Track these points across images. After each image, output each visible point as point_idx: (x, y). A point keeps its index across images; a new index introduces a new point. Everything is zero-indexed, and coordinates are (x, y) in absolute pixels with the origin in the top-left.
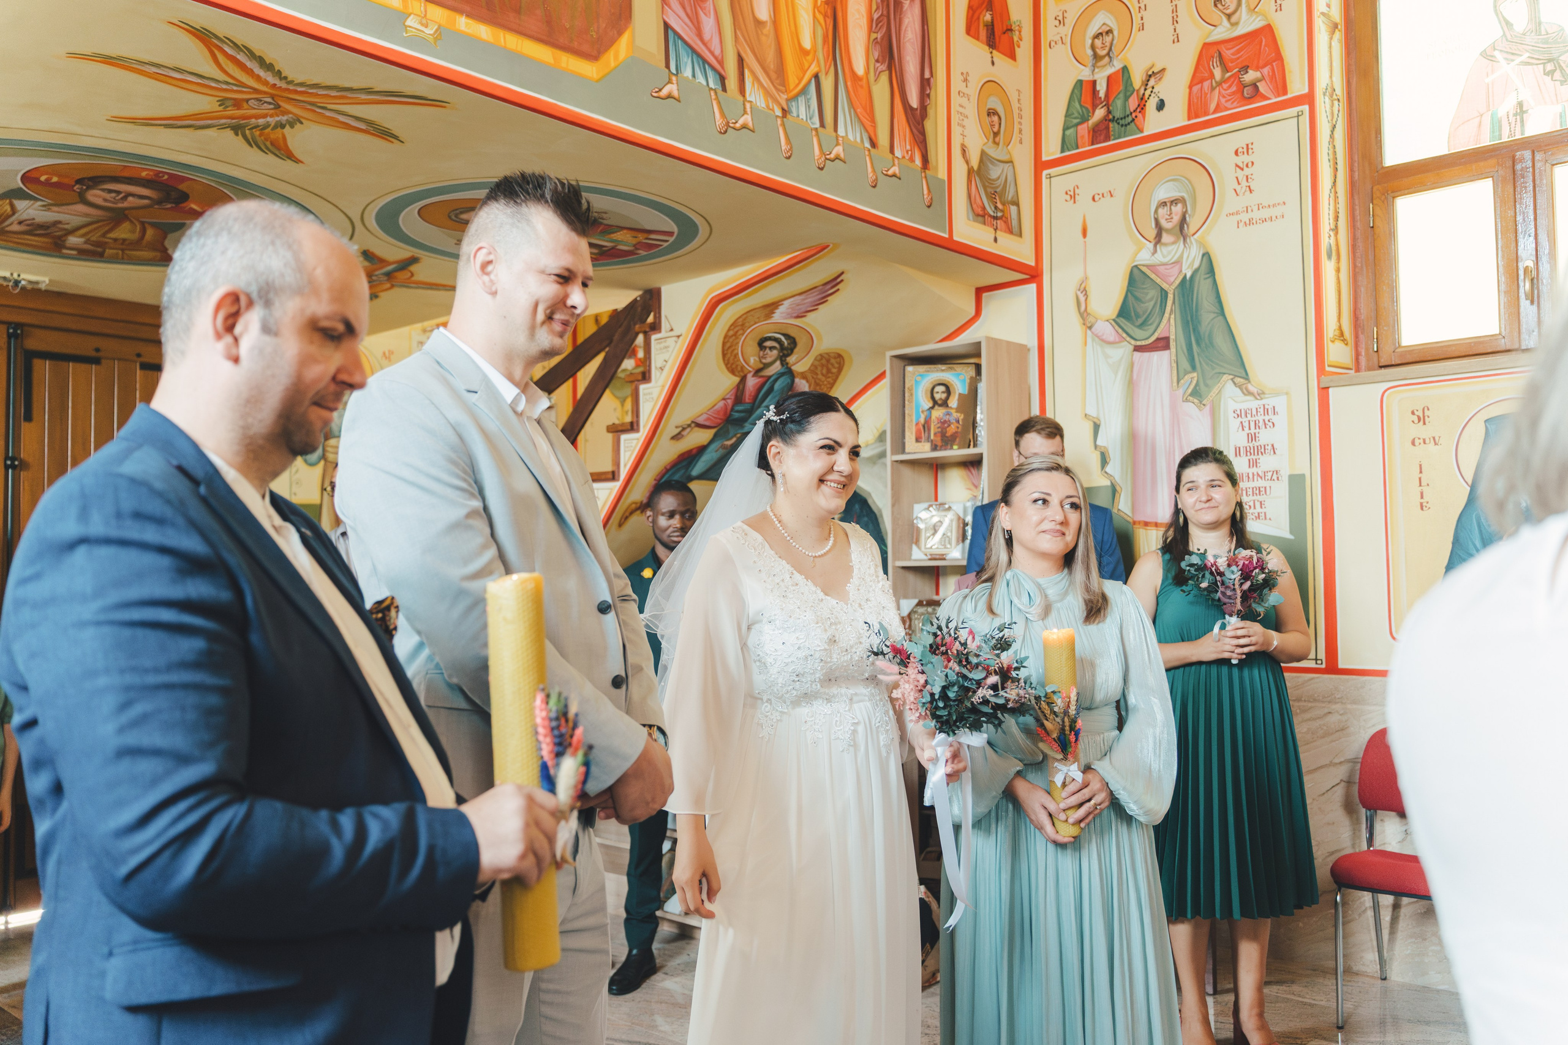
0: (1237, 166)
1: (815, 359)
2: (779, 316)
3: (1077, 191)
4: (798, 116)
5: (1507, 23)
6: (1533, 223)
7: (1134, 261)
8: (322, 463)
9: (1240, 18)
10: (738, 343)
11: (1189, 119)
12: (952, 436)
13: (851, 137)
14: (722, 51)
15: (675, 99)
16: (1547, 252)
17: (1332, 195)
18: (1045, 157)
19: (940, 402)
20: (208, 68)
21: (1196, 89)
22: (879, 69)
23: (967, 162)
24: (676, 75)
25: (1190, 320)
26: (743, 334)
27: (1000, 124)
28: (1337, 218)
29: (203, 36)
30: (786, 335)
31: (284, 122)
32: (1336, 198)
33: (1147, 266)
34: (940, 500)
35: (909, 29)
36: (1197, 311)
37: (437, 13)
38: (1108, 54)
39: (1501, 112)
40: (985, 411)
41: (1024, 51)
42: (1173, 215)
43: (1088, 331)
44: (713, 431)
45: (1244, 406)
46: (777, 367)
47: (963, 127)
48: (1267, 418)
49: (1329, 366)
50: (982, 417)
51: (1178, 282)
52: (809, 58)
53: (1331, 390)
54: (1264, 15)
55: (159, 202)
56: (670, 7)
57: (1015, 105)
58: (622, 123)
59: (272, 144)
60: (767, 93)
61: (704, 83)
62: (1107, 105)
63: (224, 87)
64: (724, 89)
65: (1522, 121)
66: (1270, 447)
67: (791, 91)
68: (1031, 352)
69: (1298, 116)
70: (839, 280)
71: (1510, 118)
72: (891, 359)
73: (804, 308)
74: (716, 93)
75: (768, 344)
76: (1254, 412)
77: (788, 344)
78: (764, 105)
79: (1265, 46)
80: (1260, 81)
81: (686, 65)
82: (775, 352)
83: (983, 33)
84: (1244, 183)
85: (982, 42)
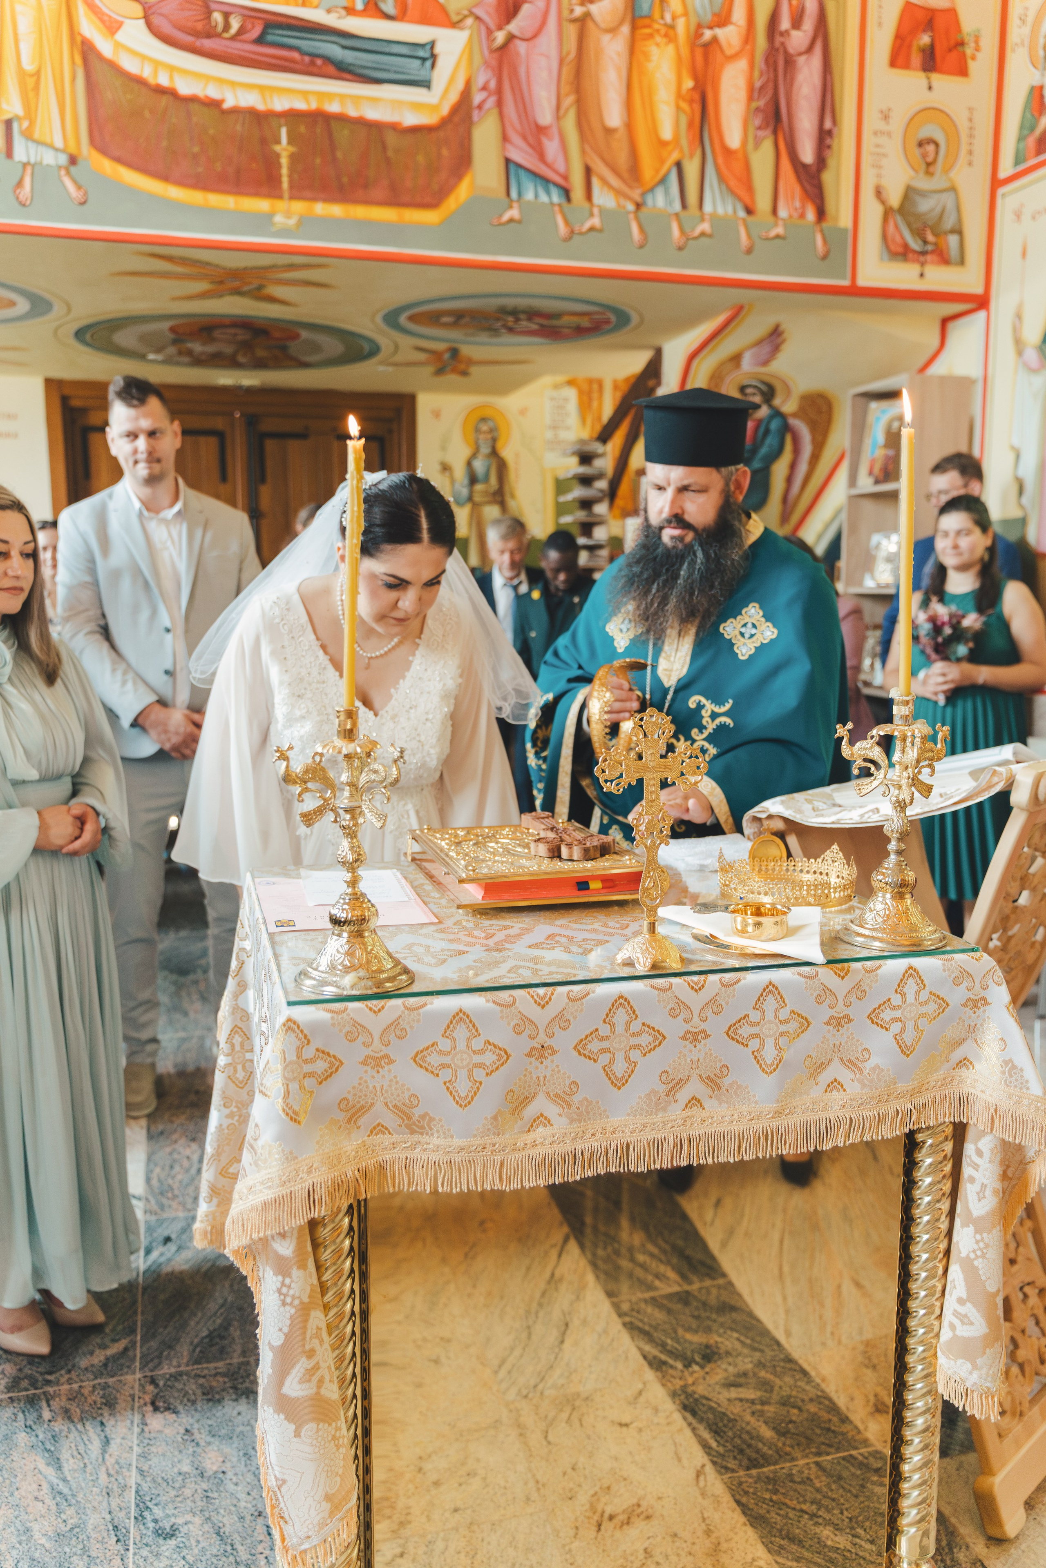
1: (801, 400)
2: (747, 365)
3: (1023, 210)
13: (720, 211)
14: (567, 168)
15: (515, 221)
18: (1003, 174)
22: (761, 136)
23: (883, 202)
24: (518, 200)
27: (938, 152)
31: (259, 286)
35: (804, 85)
37: (299, 206)
41: (982, 61)
43: (1020, 359)
47: (881, 167)
56: (511, 142)
57: (963, 126)
59: (265, 297)
60: (618, 193)
61: (548, 200)
63: (201, 277)
64: (570, 201)
67: (646, 185)
68: (974, 382)
70: (779, 331)
72: (854, 396)
74: (560, 207)
77: (768, 389)
78: (614, 204)
81: (528, 188)
82: (758, 398)
83: (916, 59)
85: (915, 69)
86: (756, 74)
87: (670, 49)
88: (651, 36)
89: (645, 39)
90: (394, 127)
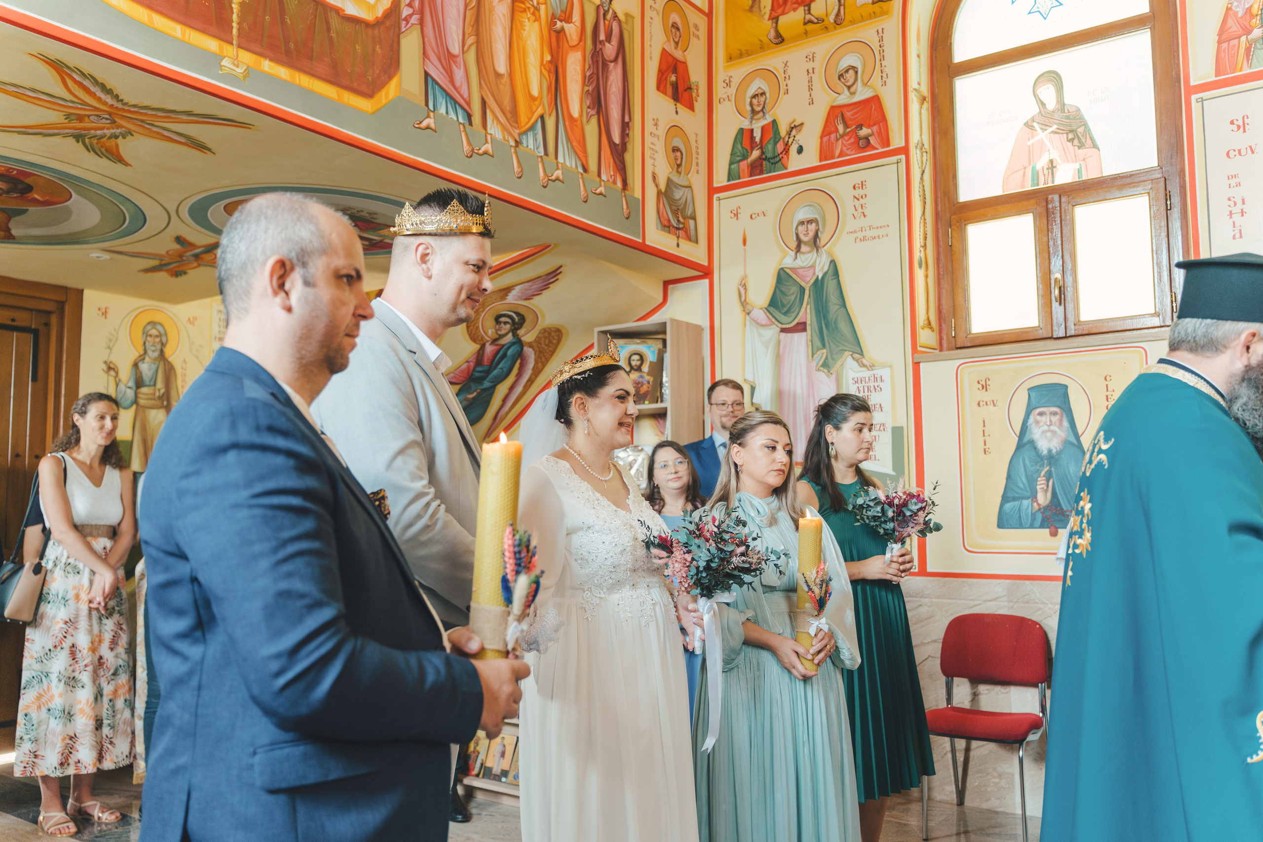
0: (855, 197)
1: (540, 332)
2: (511, 298)
3: (739, 211)
4: (527, 146)
5: (1042, 104)
6: (1060, 247)
7: (780, 265)
8: (134, 407)
9: (856, 89)
10: (479, 318)
11: (821, 161)
12: (644, 394)
13: (568, 164)
14: (469, 96)
15: (431, 129)
16: (1070, 267)
17: (922, 221)
18: (716, 185)
19: (635, 368)
20: (60, 91)
21: (825, 139)
22: (590, 114)
23: (657, 186)
24: (434, 112)
25: (821, 310)
26: (483, 311)
27: (682, 158)
28: (925, 238)
29: (57, 66)
30: (517, 314)
31: (117, 134)
32: (925, 223)
33: (790, 269)
34: (635, 443)
35: (613, 84)
36: (826, 303)
37: (246, 57)
38: (762, 110)
39: (1039, 167)
40: (669, 375)
41: (701, 104)
42: (809, 232)
43: (747, 317)
44: (458, 387)
45: (860, 375)
46: (509, 338)
47: (654, 159)
48: (876, 384)
49: (920, 346)
50: (667, 379)
51: (812, 281)
52: (537, 103)
53: (921, 364)
54: (873, 88)
55: (8, 192)
56: (429, 59)
57: (693, 145)
58: (391, 146)
59: (106, 150)
60: (504, 128)
61: (455, 118)
62: (761, 148)
63: (71, 104)
64: (471, 124)
65: (1053, 173)
66: (878, 406)
67: (522, 128)
68: (705, 331)
69: (898, 163)
70: (558, 272)
71: (1045, 170)
72: (598, 334)
73: (530, 292)
74: (464, 127)
75: (503, 319)
76: (867, 380)
77: (519, 320)
78: (501, 137)
79: (875, 110)
80: (870, 135)
81: (441, 103)
82: (508, 326)
83: (669, 90)
84: (860, 210)
85: (669, 97)
86: (587, 67)
87: (537, 23)
88: (524, 11)
89: (521, 12)
90: (338, 11)
